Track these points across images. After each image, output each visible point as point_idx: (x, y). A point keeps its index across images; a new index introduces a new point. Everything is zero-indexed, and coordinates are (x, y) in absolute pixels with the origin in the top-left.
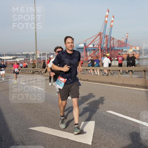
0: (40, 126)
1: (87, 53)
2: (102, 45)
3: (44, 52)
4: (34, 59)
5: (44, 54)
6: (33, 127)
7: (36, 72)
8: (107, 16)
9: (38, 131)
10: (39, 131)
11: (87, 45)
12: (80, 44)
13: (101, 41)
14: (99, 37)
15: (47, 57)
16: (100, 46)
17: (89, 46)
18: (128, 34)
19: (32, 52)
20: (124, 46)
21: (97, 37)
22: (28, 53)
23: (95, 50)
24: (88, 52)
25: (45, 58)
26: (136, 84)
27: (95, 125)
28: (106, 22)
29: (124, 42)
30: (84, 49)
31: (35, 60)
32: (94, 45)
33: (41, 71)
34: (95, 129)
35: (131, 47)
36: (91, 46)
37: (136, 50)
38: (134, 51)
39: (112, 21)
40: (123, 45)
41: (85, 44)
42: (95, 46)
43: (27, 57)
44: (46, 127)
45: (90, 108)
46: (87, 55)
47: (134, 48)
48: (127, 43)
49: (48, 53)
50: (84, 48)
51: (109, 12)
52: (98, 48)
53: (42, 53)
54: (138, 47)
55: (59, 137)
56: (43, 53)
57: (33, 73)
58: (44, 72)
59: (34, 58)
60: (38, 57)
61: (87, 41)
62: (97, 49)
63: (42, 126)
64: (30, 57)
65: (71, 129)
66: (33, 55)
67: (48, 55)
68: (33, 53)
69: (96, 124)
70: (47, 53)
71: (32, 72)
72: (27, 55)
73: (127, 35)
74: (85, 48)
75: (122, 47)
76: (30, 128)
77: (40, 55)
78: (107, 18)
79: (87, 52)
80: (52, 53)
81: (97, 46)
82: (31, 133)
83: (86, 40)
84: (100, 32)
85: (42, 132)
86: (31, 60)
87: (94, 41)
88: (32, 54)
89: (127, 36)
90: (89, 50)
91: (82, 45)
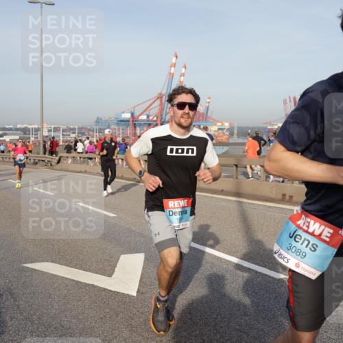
0: (43, 261)
1: (135, 130)
2: (164, 117)
3: (56, 126)
4: (37, 138)
5: (56, 130)
6: (31, 263)
7: (41, 162)
8: (174, 65)
9: (39, 270)
10: (42, 270)
11: (136, 115)
12: (123, 112)
13: (162, 110)
14: (157, 103)
15: (63, 135)
16: (159, 118)
17: (140, 118)
18: (209, 98)
19: (34, 125)
20: (203, 120)
21: (155, 101)
22: (26, 125)
23: (150, 124)
24: (138, 129)
25: (59, 137)
26: (221, 189)
27: (145, 261)
28: (171, 75)
29: (203, 114)
30: (131, 123)
31: (39, 139)
32: (148, 116)
33: (50, 160)
34: (143, 268)
35: (215, 122)
36: (144, 117)
37: (223, 127)
38: (219, 129)
39: (183, 75)
40: (201, 118)
41: (132, 114)
42: (151, 118)
43: (25, 134)
44: (55, 263)
45: (138, 231)
46: (135, 133)
47: (220, 124)
48: (208, 115)
49: (65, 127)
50: (131, 120)
51: (177, 57)
52: (156, 121)
53: (53, 127)
54: (226, 122)
55: (77, 282)
56: (55, 128)
57: (35, 163)
58: (56, 162)
59: (39, 136)
60: (46, 133)
61: (136, 108)
62: (155, 123)
63: (48, 261)
64: (29, 134)
65: (101, 266)
66: (37, 130)
67: (63, 131)
68: (36, 126)
69: (146, 259)
70: (62, 127)
71: (32, 161)
72: (25, 131)
73: (208, 101)
74: (133, 121)
75: (200, 120)
76: (25, 265)
77: (49, 131)
78: (173, 69)
79: (135, 127)
80: (72, 127)
81: (155, 119)
82: (27, 274)
83: (134, 107)
84: (161, 94)
85: (47, 273)
86: (32, 139)
87: (150, 108)
88: (35, 128)
89: (209, 102)
90: (140, 125)
91: (127, 116)
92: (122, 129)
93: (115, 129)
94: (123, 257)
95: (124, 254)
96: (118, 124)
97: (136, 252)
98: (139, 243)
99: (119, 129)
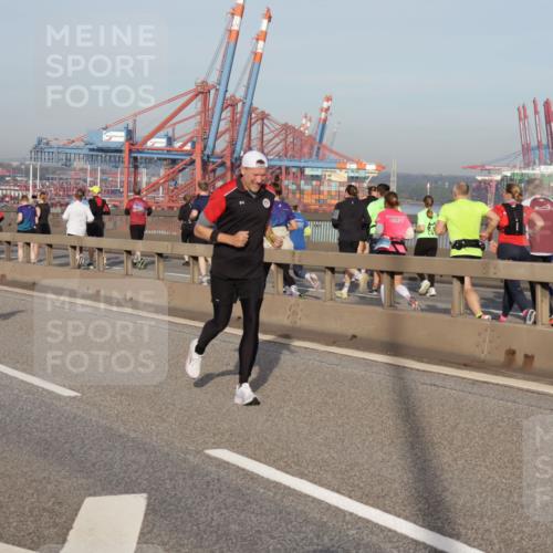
1: (136, 174)
2: (210, 143)
8: (240, 11)
11: (139, 135)
12: (106, 128)
13: (206, 125)
14: (196, 105)
16: (199, 147)
17: (149, 144)
18: (328, 99)
20: (310, 155)
21: (189, 101)
23: (174, 162)
24: (143, 171)
26: (351, 333)
27: (146, 515)
28: (234, 37)
29: (312, 137)
30: (125, 155)
32: (170, 140)
34: (142, 534)
35: (341, 161)
36: (159, 142)
37: (361, 174)
38: (351, 178)
39: (263, 36)
40: (306, 150)
41: (130, 134)
42: (177, 145)
45: (133, 435)
46: (136, 183)
47: (354, 166)
48: (325, 141)
50: (126, 148)
52: (189, 153)
54: (370, 162)
62: (188, 158)
69: (151, 510)
73: (325, 105)
74: (130, 151)
78: (237, 19)
79: (136, 167)
81: (188, 147)
83: (136, 115)
84: (204, 83)
87: (175, 120)
89: (327, 110)
90: (149, 161)
91: (117, 137)
92: (103, 172)
93: (84, 170)
94: (90, 503)
95: (95, 494)
96: (91, 158)
97: (127, 492)
98: (135, 467)
99: (94, 171)
